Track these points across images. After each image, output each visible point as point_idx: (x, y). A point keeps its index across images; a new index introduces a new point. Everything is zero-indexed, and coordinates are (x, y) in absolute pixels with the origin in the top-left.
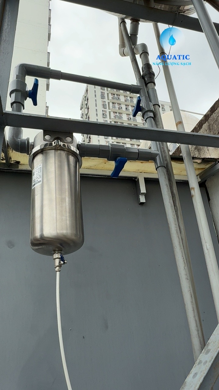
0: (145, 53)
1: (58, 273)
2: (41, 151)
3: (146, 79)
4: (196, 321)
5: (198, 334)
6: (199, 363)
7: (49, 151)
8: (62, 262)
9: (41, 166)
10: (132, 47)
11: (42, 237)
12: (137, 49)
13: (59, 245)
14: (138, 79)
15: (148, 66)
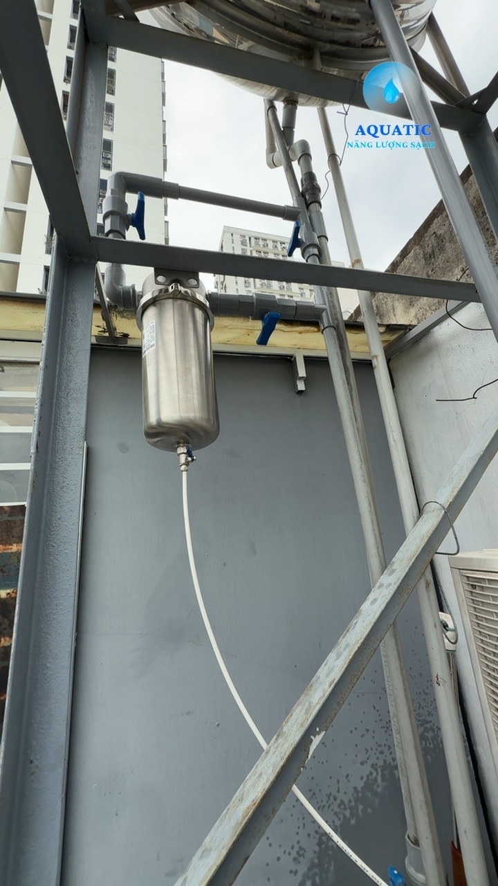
0: (306, 156)
1: (184, 474)
2: (153, 302)
3: (307, 197)
4: (375, 535)
5: (378, 552)
6: (379, 587)
7: (164, 301)
8: (190, 459)
9: (154, 324)
10: (286, 148)
11: (160, 424)
12: (293, 151)
13: (184, 435)
14: (295, 198)
15: (310, 177)
